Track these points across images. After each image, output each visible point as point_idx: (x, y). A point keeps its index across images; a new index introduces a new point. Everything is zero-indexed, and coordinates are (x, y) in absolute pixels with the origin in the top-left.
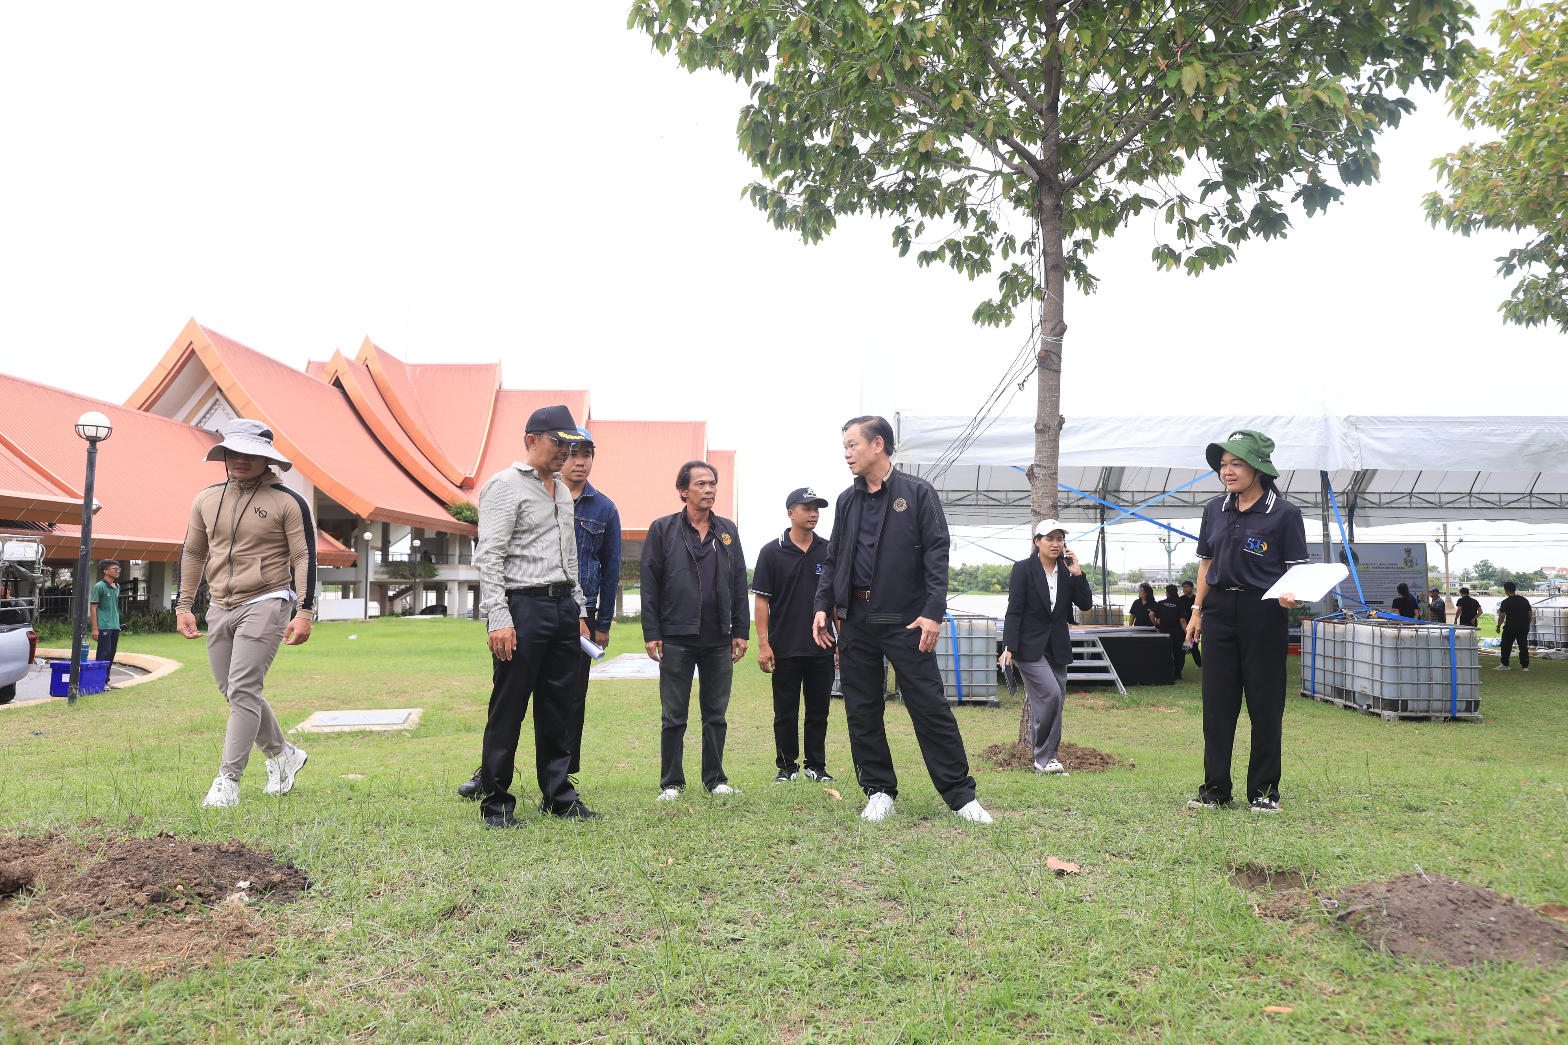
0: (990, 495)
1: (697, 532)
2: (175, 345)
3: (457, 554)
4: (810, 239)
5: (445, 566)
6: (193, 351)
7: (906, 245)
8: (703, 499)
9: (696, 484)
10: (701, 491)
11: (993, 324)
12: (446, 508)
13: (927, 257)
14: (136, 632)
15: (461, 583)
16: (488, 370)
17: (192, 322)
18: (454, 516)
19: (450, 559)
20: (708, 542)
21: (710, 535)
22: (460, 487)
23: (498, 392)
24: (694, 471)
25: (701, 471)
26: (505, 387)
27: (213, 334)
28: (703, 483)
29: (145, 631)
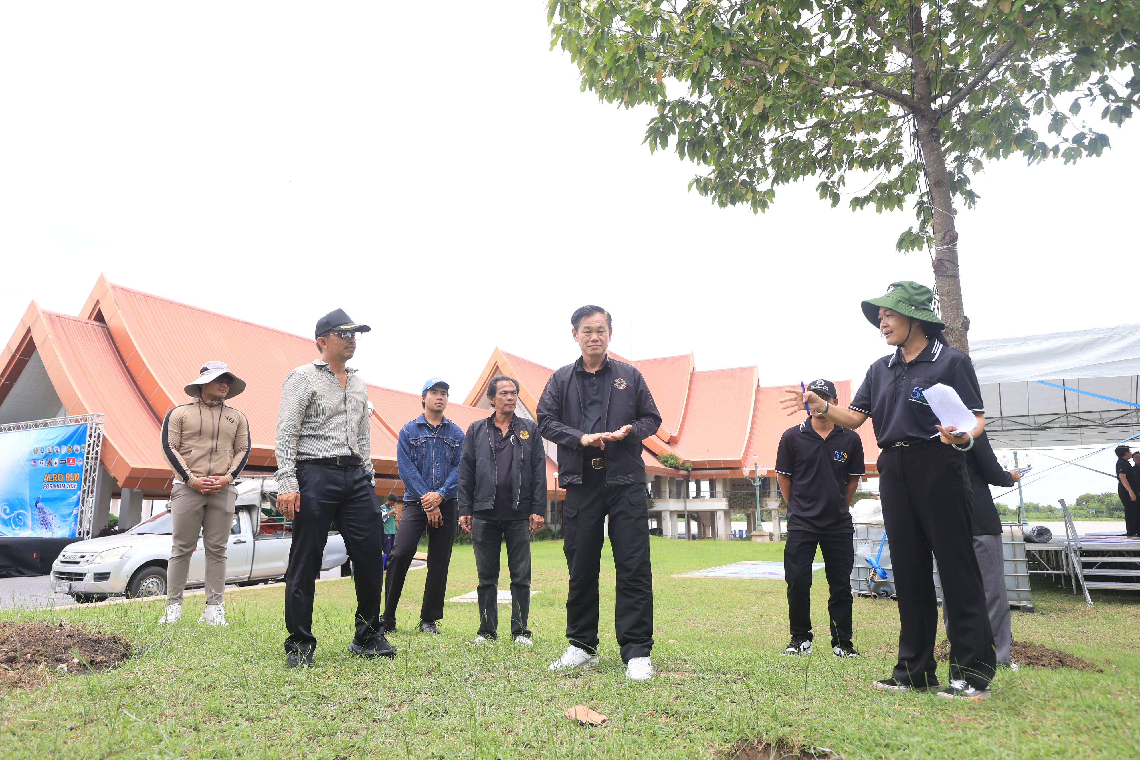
0: (1082, 416)
1: (499, 430)
2: (488, 364)
3: (668, 491)
4: (759, 210)
5: (660, 500)
6: (498, 367)
7: (836, 199)
8: (506, 405)
9: (500, 394)
10: (504, 398)
11: (916, 249)
12: (657, 458)
13: (858, 202)
14: (461, 544)
15: (672, 513)
16: (684, 359)
17: (497, 349)
18: (663, 463)
19: (663, 495)
20: (508, 437)
21: (511, 432)
22: (668, 443)
23: (692, 375)
24: (499, 384)
25: (504, 383)
26: (697, 370)
27: (509, 355)
28: (506, 393)
29: (467, 543)
